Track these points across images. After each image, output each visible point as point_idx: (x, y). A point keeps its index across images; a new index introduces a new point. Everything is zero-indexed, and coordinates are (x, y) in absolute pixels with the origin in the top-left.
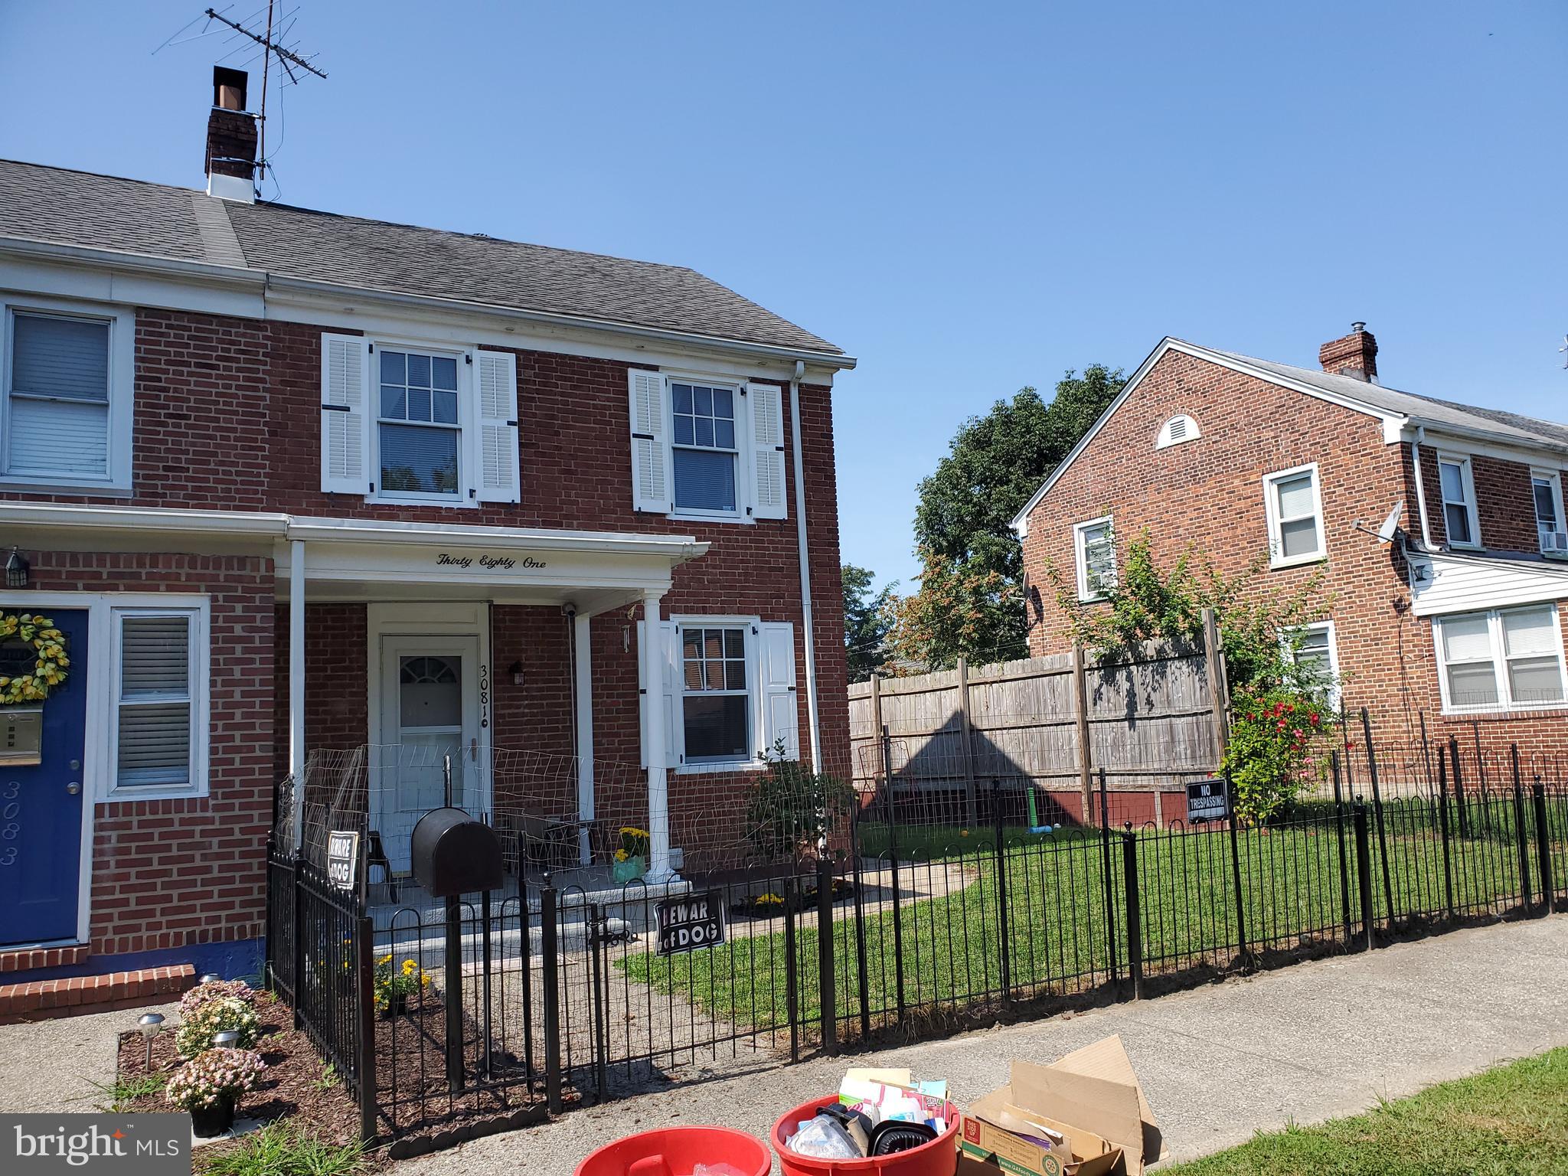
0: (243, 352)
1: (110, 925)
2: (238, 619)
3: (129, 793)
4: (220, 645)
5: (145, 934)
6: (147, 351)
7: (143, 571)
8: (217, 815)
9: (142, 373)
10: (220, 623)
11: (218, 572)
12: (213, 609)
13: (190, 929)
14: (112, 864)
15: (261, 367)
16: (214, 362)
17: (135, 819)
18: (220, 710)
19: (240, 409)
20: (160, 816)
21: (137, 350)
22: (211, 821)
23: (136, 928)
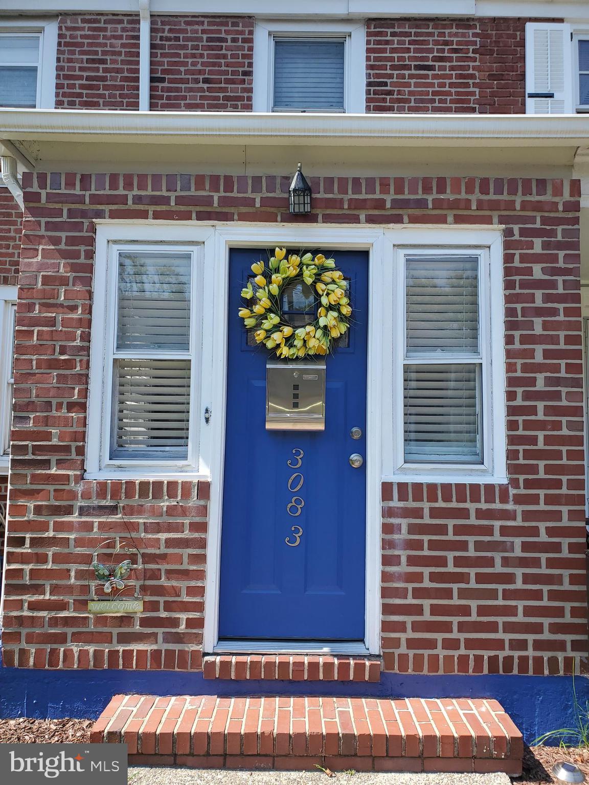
0: (455, 51)
1: (403, 636)
2: (537, 258)
3: (417, 472)
4: (518, 291)
5: (441, 652)
6: (376, 59)
7: (430, 198)
8: (519, 509)
9: (372, 80)
10: (517, 263)
11: (512, 198)
12: (507, 245)
13: (492, 653)
14: (404, 560)
15: (471, 64)
16: (430, 63)
17: (426, 506)
18: (519, 374)
19: (454, 106)
20: (454, 504)
21: (368, 59)
22: (511, 515)
23: (431, 644)
